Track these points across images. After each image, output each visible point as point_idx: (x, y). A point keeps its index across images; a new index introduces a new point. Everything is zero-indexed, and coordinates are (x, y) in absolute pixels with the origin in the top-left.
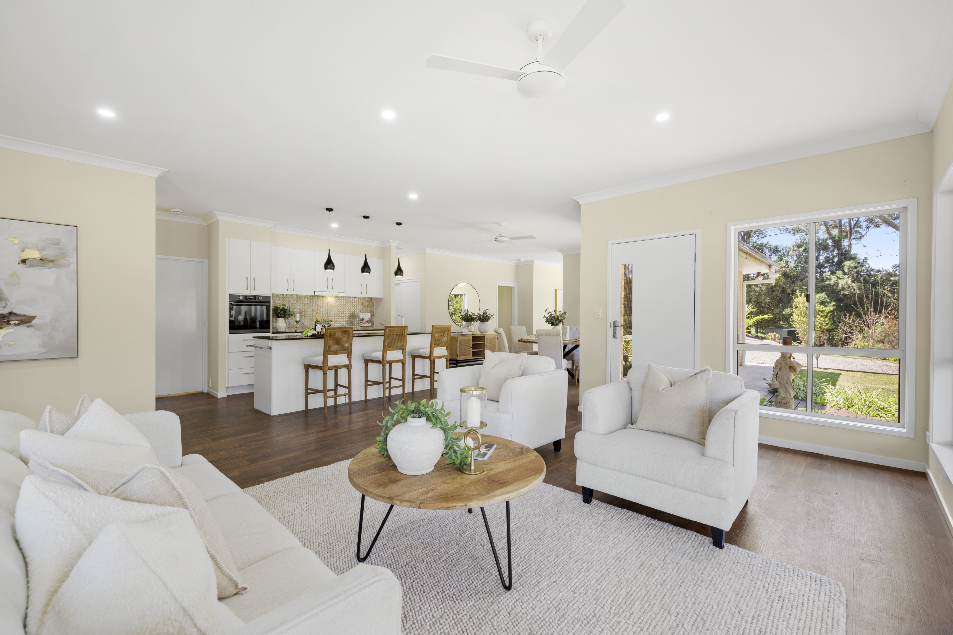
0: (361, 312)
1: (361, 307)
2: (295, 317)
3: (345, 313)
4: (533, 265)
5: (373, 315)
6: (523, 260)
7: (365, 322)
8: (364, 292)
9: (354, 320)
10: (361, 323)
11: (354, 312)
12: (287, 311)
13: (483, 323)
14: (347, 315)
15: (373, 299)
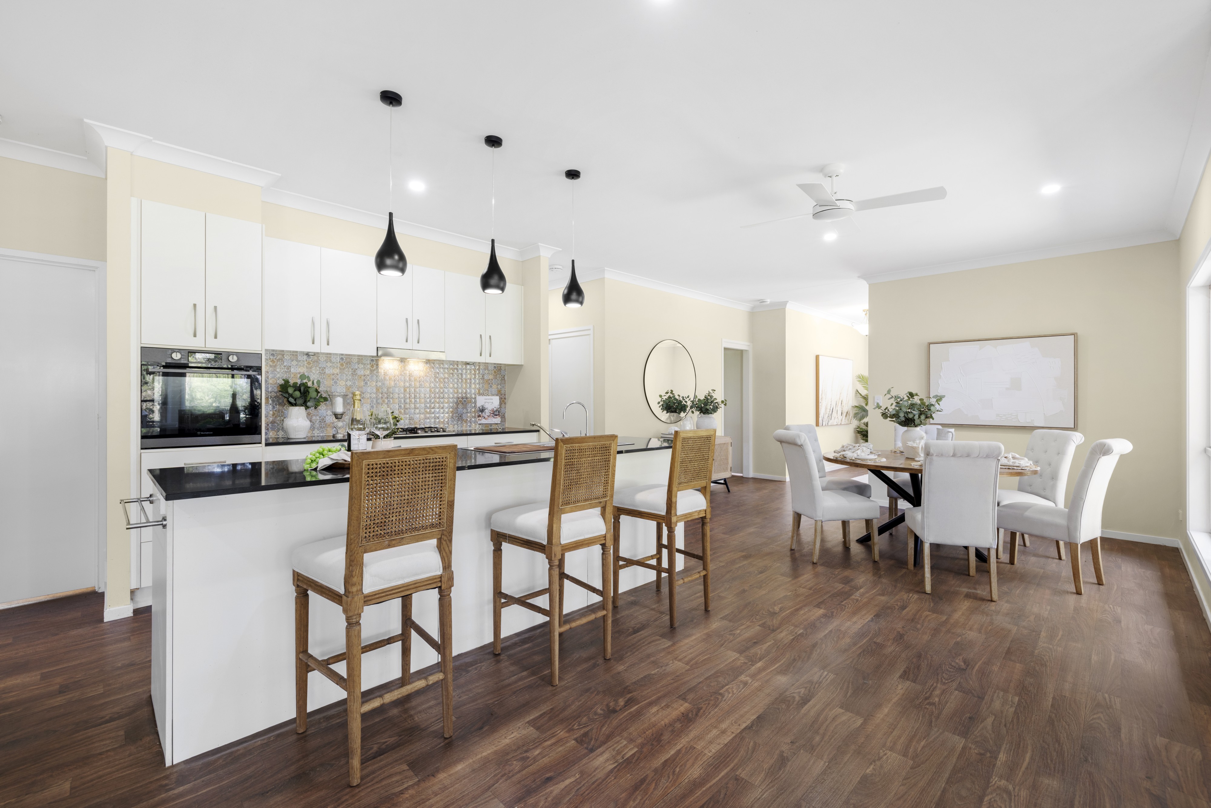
0: (480, 394)
1: (479, 384)
2: (332, 404)
3: (446, 396)
4: (784, 309)
5: (503, 401)
6: (769, 301)
7: (488, 414)
8: (486, 353)
9: (465, 411)
10: (479, 416)
11: (466, 393)
12: (310, 390)
13: (706, 415)
14: (451, 400)
15: (503, 368)
